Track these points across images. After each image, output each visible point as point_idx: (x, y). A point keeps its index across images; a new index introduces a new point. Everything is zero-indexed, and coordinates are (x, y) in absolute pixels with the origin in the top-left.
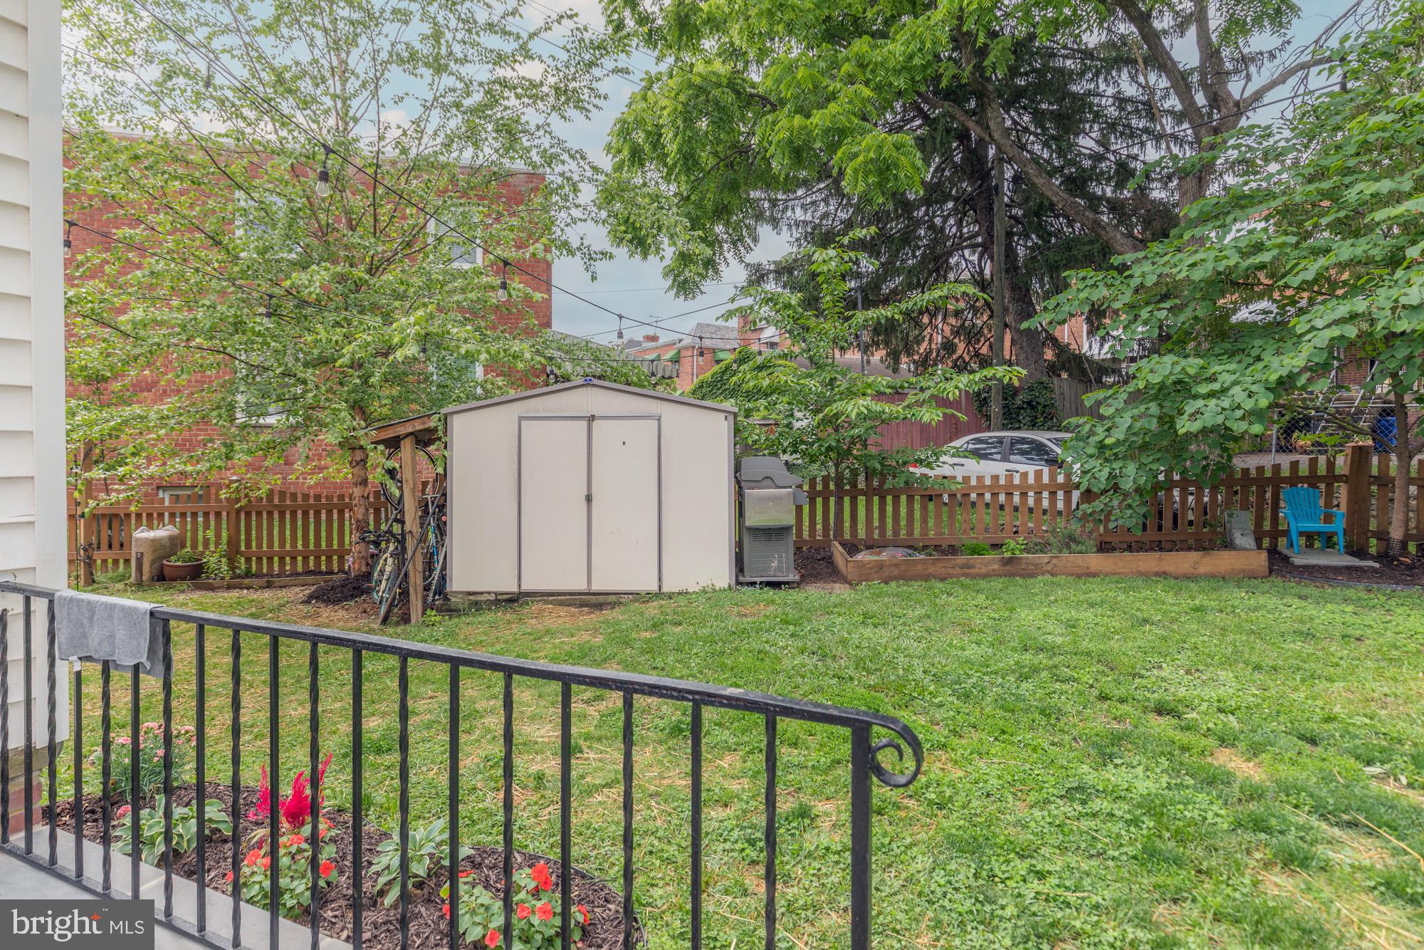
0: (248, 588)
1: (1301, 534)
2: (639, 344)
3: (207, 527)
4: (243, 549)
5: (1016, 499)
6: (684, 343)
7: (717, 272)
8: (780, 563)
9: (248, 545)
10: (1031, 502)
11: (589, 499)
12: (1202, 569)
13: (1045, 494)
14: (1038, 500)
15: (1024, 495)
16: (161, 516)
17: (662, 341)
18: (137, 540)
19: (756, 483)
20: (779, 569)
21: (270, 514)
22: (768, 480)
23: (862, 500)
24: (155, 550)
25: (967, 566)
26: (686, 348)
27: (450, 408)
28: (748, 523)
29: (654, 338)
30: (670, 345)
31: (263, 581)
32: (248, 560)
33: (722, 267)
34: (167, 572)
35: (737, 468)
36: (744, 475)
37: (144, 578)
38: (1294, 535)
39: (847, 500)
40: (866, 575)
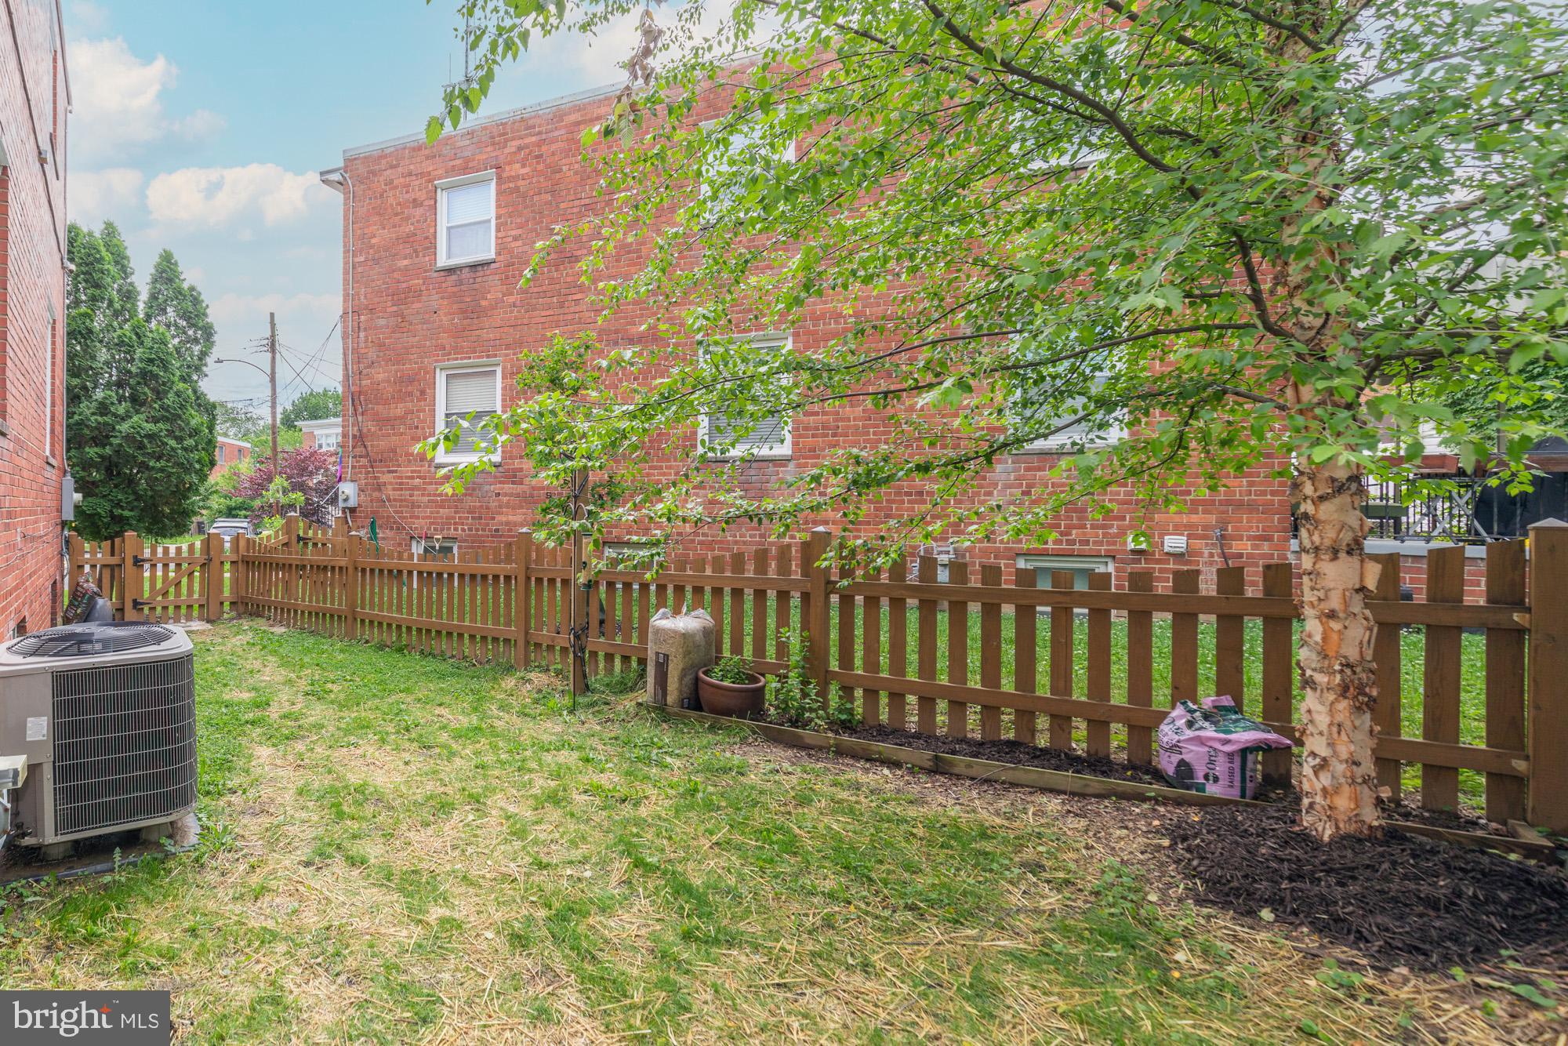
0: (894, 764)
3: (783, 620)
4: (834, 665)
9: (846, 659)
16: (698, 590)
18: (658, 631)
21: (898, 605)
24: (687, 653)
31: (925, 756)
32: (847, 691)
34: (705, 695)
37: (670, 699)
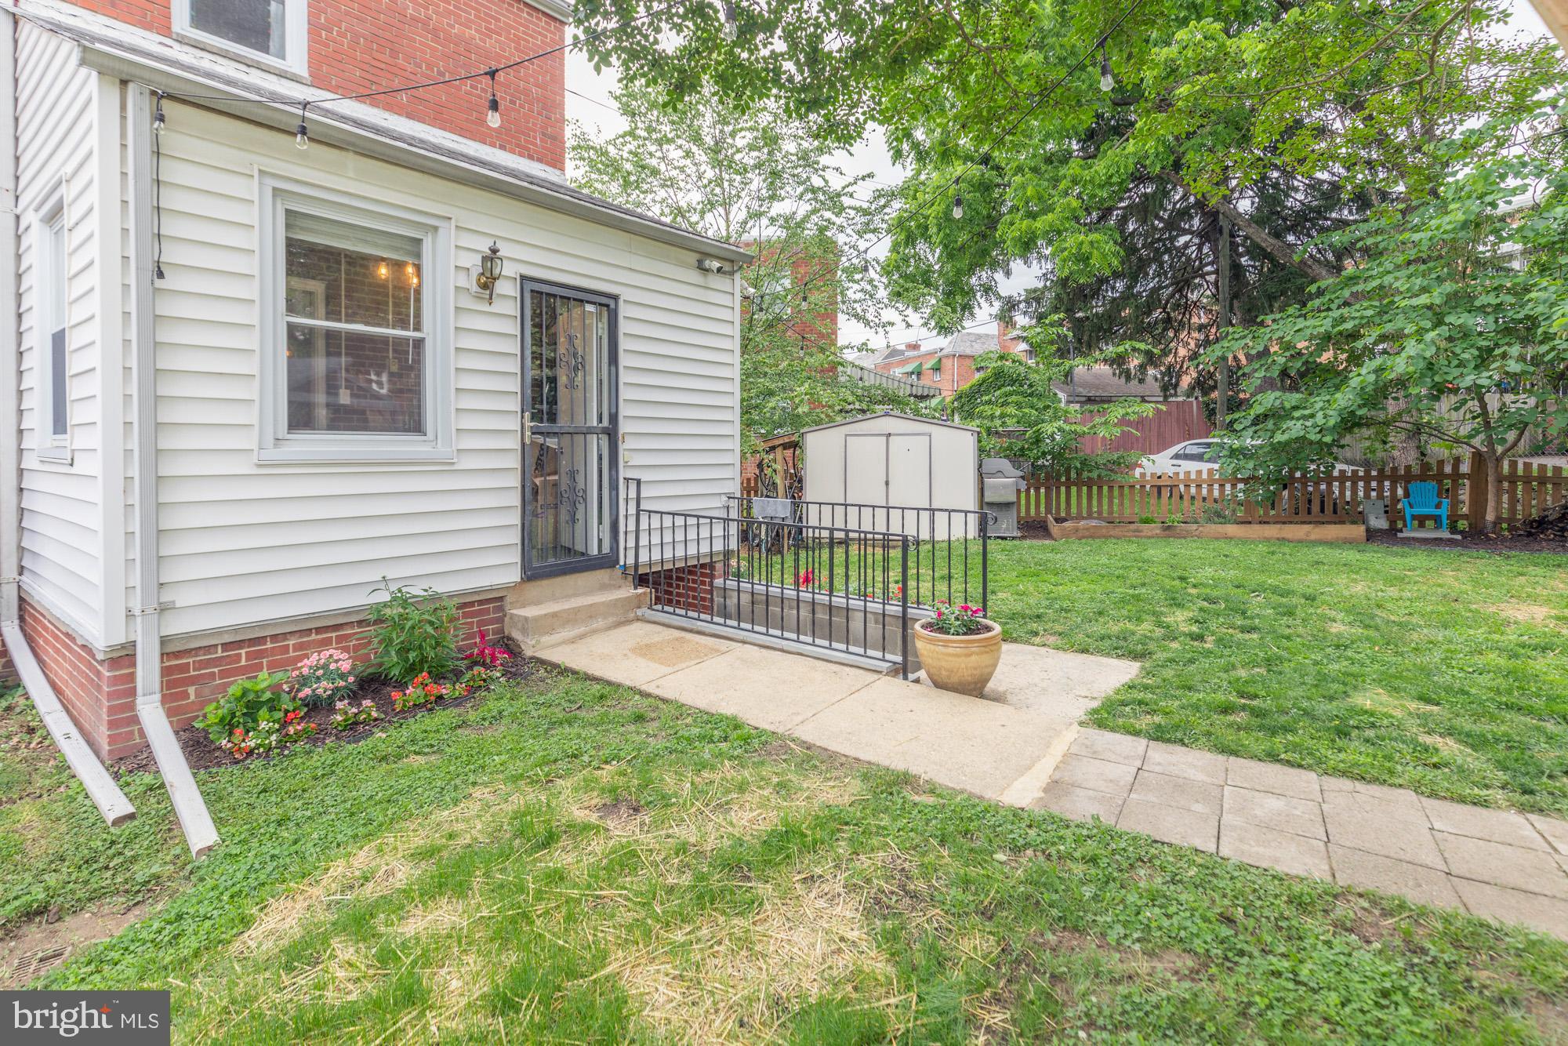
1: (1414, 517)
2: (902, 352)
5: (1193, 490)
6: (945, 352)
7: (972, 314)
8: (1007, 524)
10: (1204, 492)
11: (887, 483)
12: (1313, 537)
13: (1216, 486)
14: (1210, 491)
15: (1199, 486)
17: (923, 349)
19: (992, 475)
20: (1007, 529)
22: (1000, 473)
23: (1074, 489)
25: (1137, 531)
26: (947, 356)
27: (805, 429)
28: (987, 500)
29: (916, 347)
30: (931, 354)
33: (976, 310)
35: (980, 466)
36: (984, 469)
38: (1408, 518)
39: (1063, 489)
40: (1066, 535)
